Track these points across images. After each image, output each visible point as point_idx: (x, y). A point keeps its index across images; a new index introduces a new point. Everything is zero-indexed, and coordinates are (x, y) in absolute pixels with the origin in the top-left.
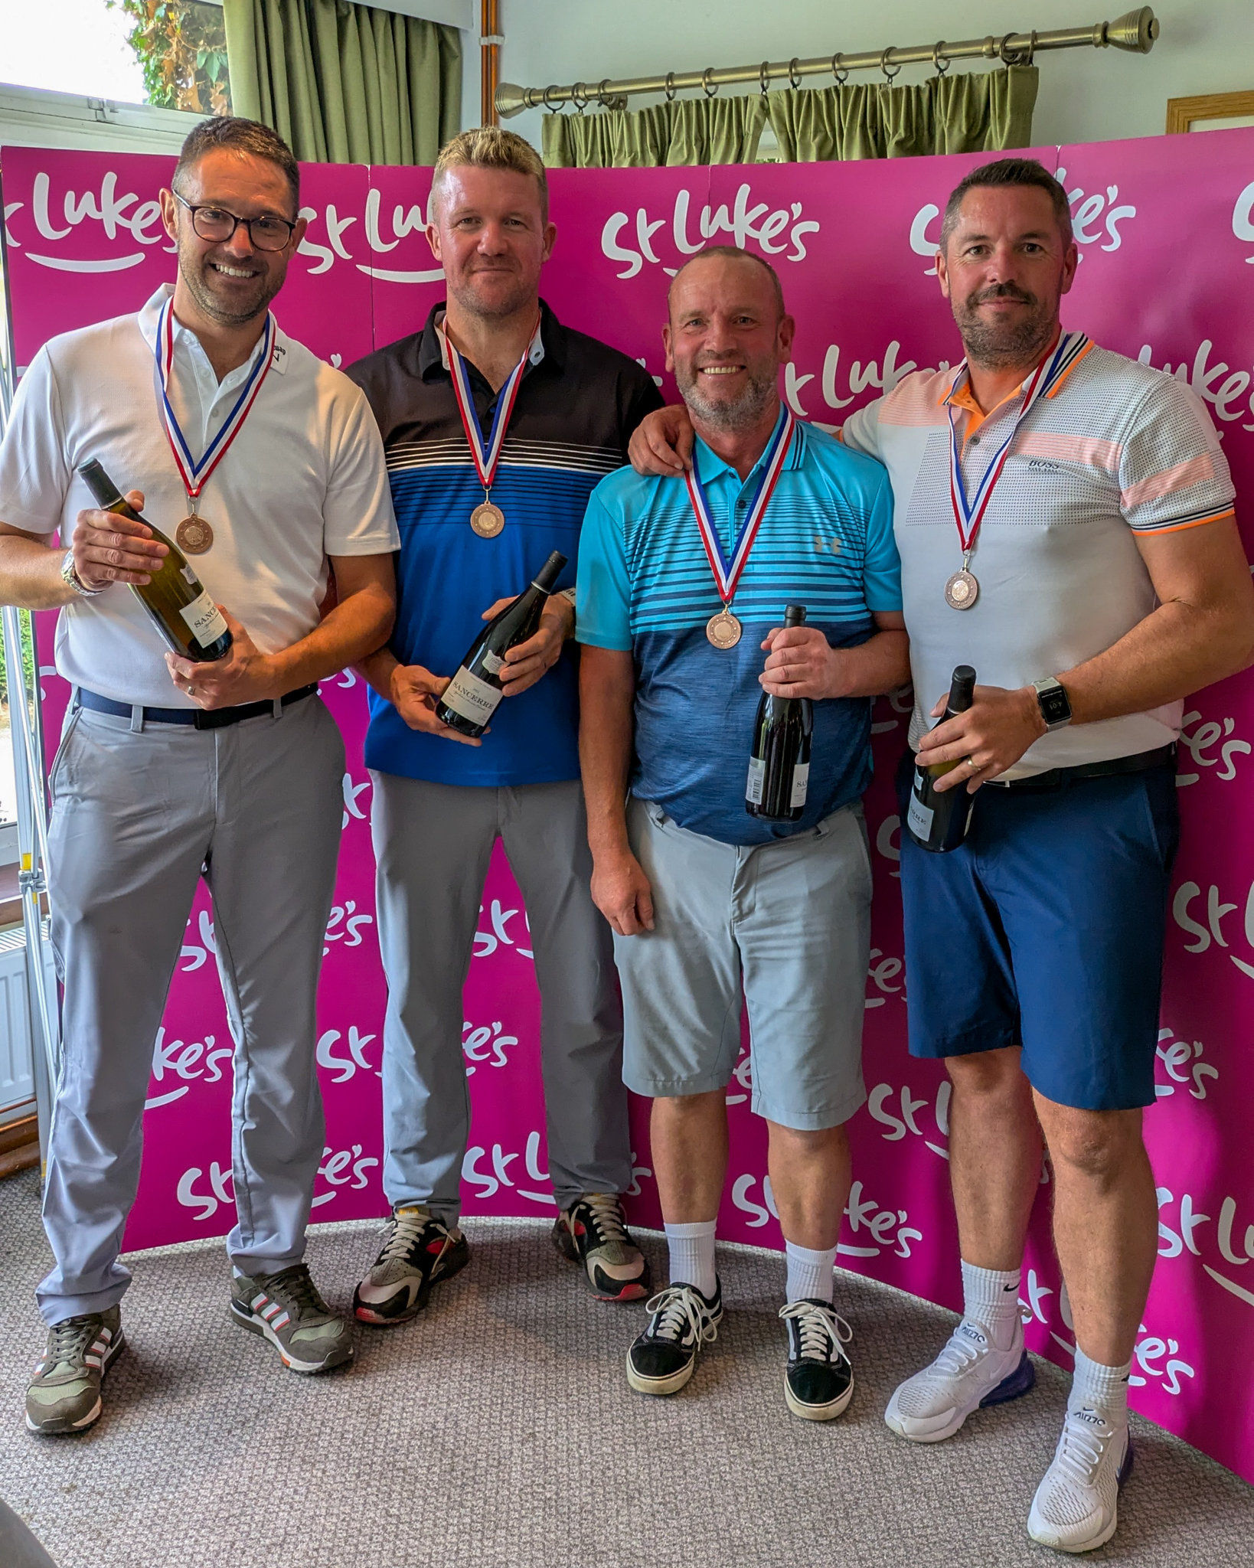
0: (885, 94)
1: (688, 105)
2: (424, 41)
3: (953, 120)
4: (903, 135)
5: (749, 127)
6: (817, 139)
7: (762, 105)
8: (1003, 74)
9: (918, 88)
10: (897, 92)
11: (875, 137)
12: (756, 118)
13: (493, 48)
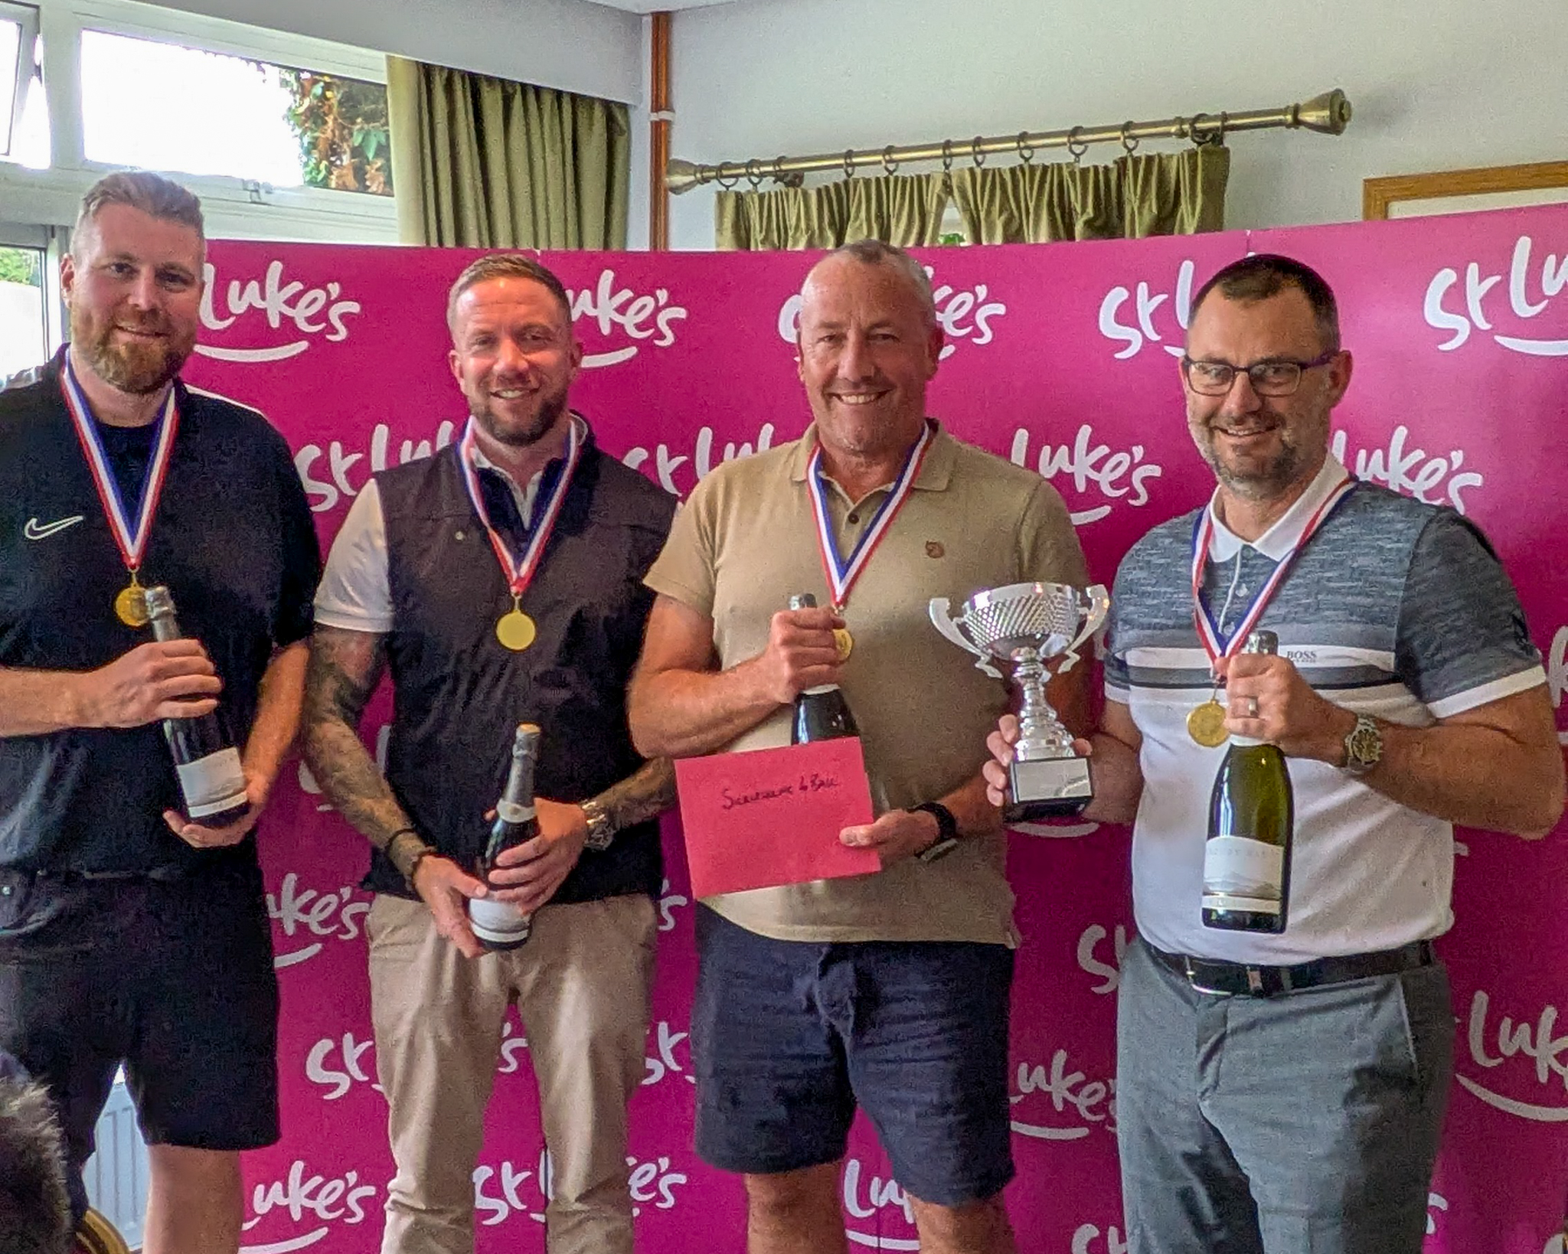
0: (1072, 174)
1: (867, 182)
2: (591, 118)
3: (1142, 200)
4: (1091, 215)
5: (931, 205)
6: (1003, 218)
7: (945, 183)
8: (1192, 155)
9: (1106, 168)
10: (1084, 172)
11: (1063, 217)
12: (939, 197)
13: (663, 123)
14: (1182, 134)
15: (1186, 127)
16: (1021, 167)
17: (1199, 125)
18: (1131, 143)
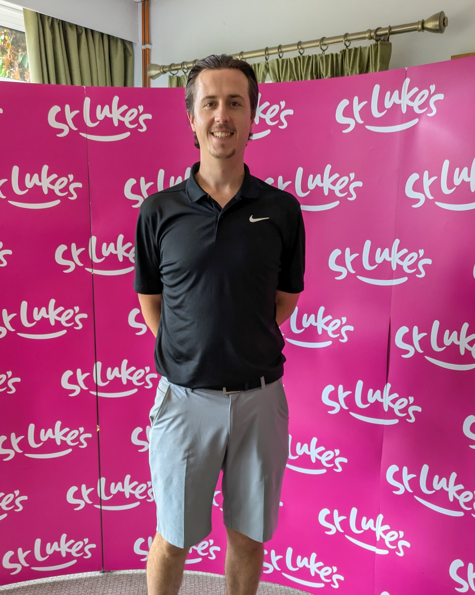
0: (321, 58)
2: (117, 47)
3: (352, 68)
7: (266, 66)
8: (376, 46)
9: (337, 55)
10: (327, 56)
12: (263, 73)
13: (147, 50)
14: (371, 38)
15: (373, 34)
16: (299, 57)
17: (379, 33)
18: (348, 44)
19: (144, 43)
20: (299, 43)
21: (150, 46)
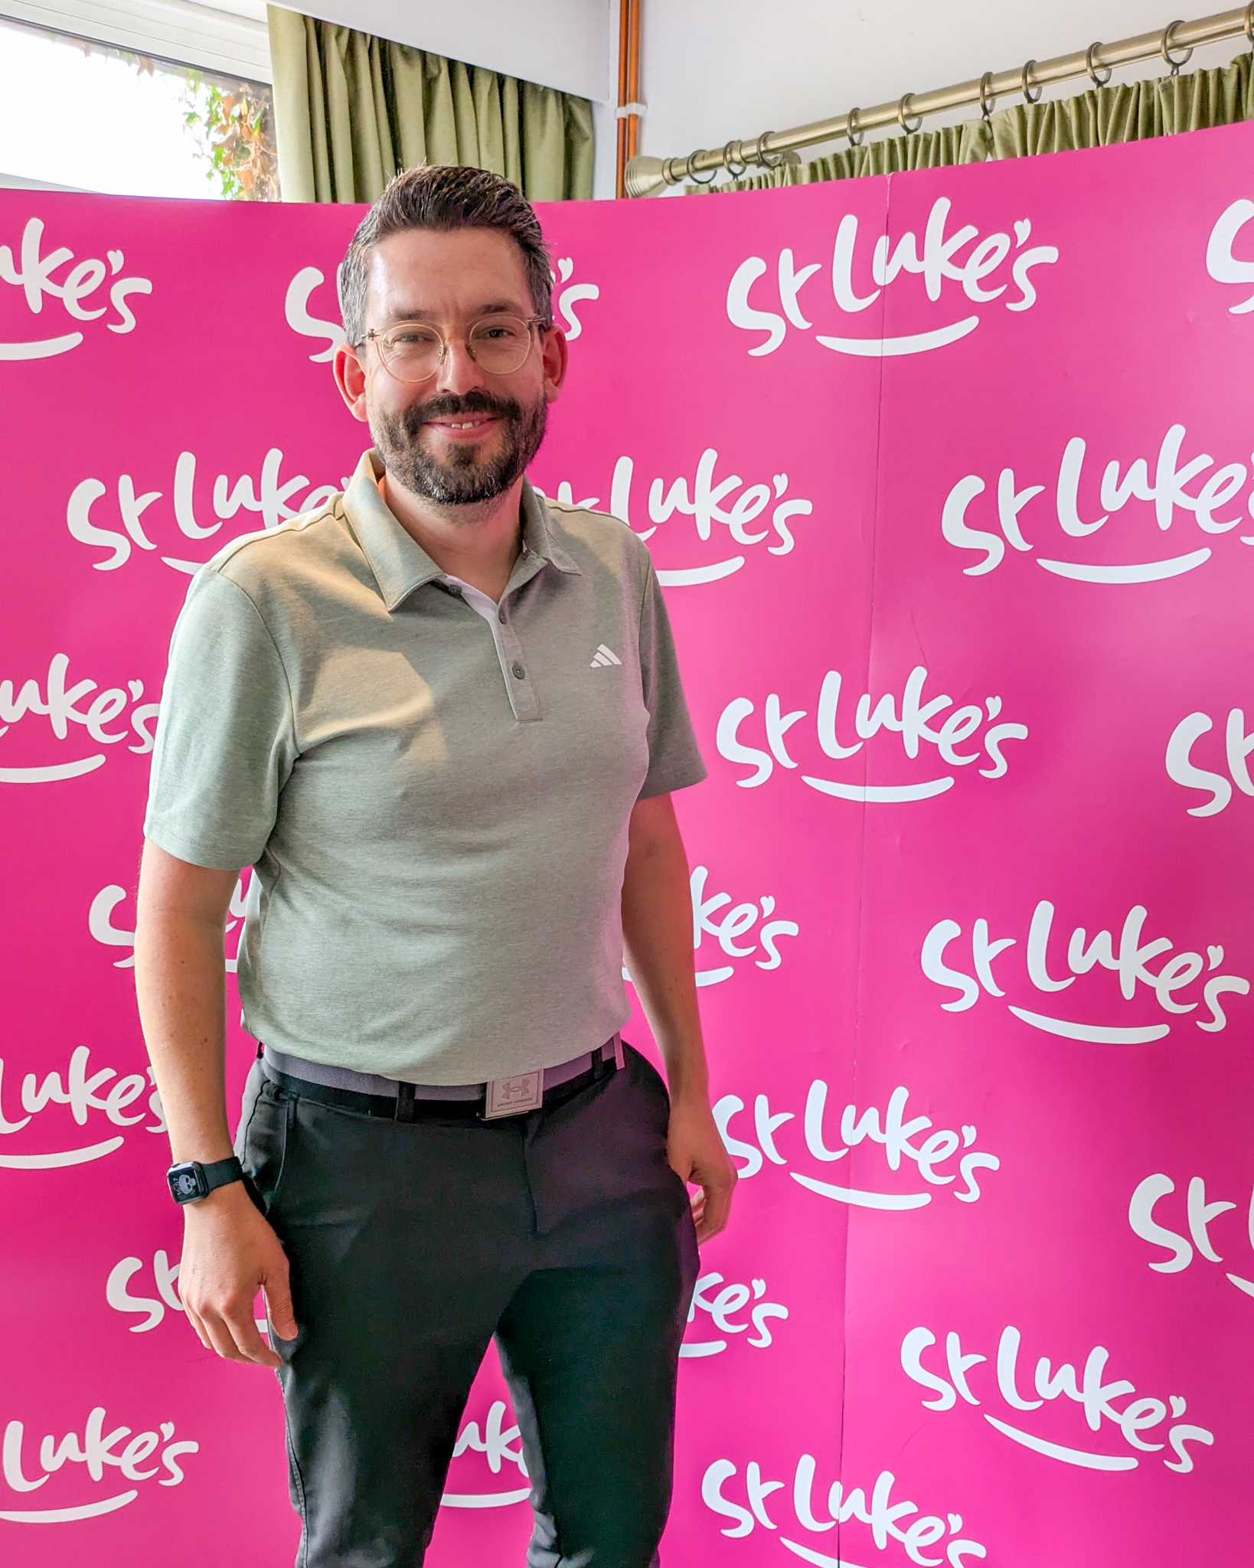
0: (1167, 87)
1: (877, 148)
7: (982, 133)
9: (1220, 71)
10: (1186, 80)
12: (973, 153)
13: (631, 120)
19: (624, 100)
20: (1095, 49)
21: (643, 107)
